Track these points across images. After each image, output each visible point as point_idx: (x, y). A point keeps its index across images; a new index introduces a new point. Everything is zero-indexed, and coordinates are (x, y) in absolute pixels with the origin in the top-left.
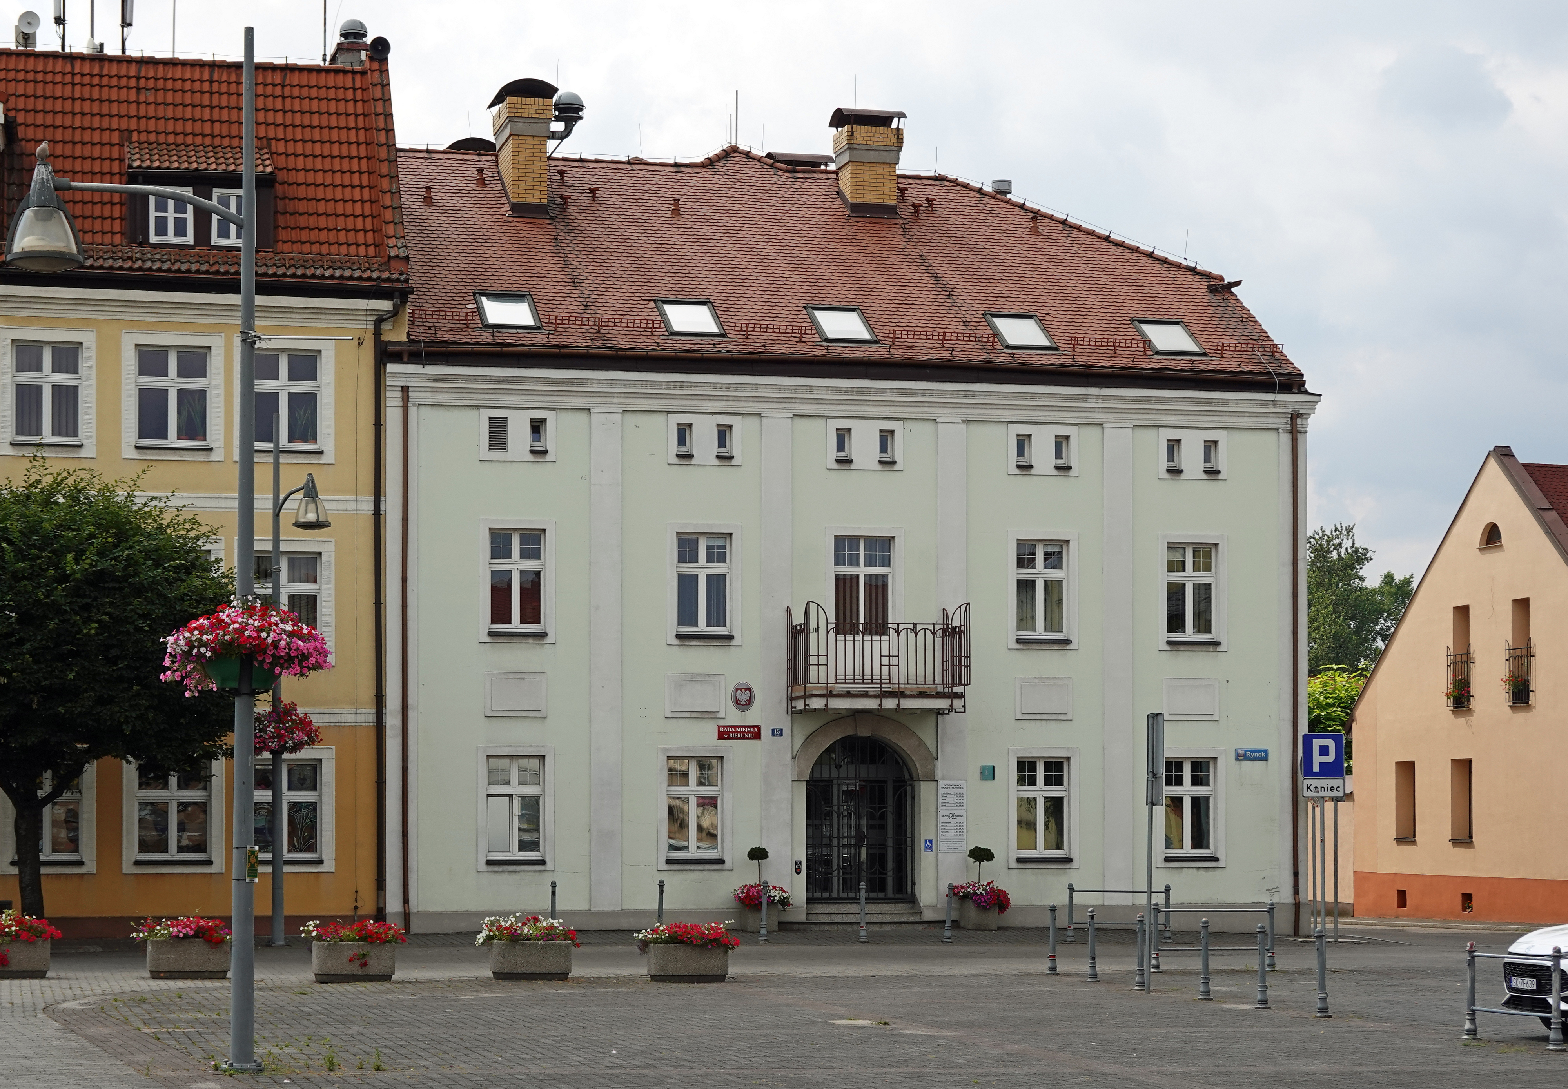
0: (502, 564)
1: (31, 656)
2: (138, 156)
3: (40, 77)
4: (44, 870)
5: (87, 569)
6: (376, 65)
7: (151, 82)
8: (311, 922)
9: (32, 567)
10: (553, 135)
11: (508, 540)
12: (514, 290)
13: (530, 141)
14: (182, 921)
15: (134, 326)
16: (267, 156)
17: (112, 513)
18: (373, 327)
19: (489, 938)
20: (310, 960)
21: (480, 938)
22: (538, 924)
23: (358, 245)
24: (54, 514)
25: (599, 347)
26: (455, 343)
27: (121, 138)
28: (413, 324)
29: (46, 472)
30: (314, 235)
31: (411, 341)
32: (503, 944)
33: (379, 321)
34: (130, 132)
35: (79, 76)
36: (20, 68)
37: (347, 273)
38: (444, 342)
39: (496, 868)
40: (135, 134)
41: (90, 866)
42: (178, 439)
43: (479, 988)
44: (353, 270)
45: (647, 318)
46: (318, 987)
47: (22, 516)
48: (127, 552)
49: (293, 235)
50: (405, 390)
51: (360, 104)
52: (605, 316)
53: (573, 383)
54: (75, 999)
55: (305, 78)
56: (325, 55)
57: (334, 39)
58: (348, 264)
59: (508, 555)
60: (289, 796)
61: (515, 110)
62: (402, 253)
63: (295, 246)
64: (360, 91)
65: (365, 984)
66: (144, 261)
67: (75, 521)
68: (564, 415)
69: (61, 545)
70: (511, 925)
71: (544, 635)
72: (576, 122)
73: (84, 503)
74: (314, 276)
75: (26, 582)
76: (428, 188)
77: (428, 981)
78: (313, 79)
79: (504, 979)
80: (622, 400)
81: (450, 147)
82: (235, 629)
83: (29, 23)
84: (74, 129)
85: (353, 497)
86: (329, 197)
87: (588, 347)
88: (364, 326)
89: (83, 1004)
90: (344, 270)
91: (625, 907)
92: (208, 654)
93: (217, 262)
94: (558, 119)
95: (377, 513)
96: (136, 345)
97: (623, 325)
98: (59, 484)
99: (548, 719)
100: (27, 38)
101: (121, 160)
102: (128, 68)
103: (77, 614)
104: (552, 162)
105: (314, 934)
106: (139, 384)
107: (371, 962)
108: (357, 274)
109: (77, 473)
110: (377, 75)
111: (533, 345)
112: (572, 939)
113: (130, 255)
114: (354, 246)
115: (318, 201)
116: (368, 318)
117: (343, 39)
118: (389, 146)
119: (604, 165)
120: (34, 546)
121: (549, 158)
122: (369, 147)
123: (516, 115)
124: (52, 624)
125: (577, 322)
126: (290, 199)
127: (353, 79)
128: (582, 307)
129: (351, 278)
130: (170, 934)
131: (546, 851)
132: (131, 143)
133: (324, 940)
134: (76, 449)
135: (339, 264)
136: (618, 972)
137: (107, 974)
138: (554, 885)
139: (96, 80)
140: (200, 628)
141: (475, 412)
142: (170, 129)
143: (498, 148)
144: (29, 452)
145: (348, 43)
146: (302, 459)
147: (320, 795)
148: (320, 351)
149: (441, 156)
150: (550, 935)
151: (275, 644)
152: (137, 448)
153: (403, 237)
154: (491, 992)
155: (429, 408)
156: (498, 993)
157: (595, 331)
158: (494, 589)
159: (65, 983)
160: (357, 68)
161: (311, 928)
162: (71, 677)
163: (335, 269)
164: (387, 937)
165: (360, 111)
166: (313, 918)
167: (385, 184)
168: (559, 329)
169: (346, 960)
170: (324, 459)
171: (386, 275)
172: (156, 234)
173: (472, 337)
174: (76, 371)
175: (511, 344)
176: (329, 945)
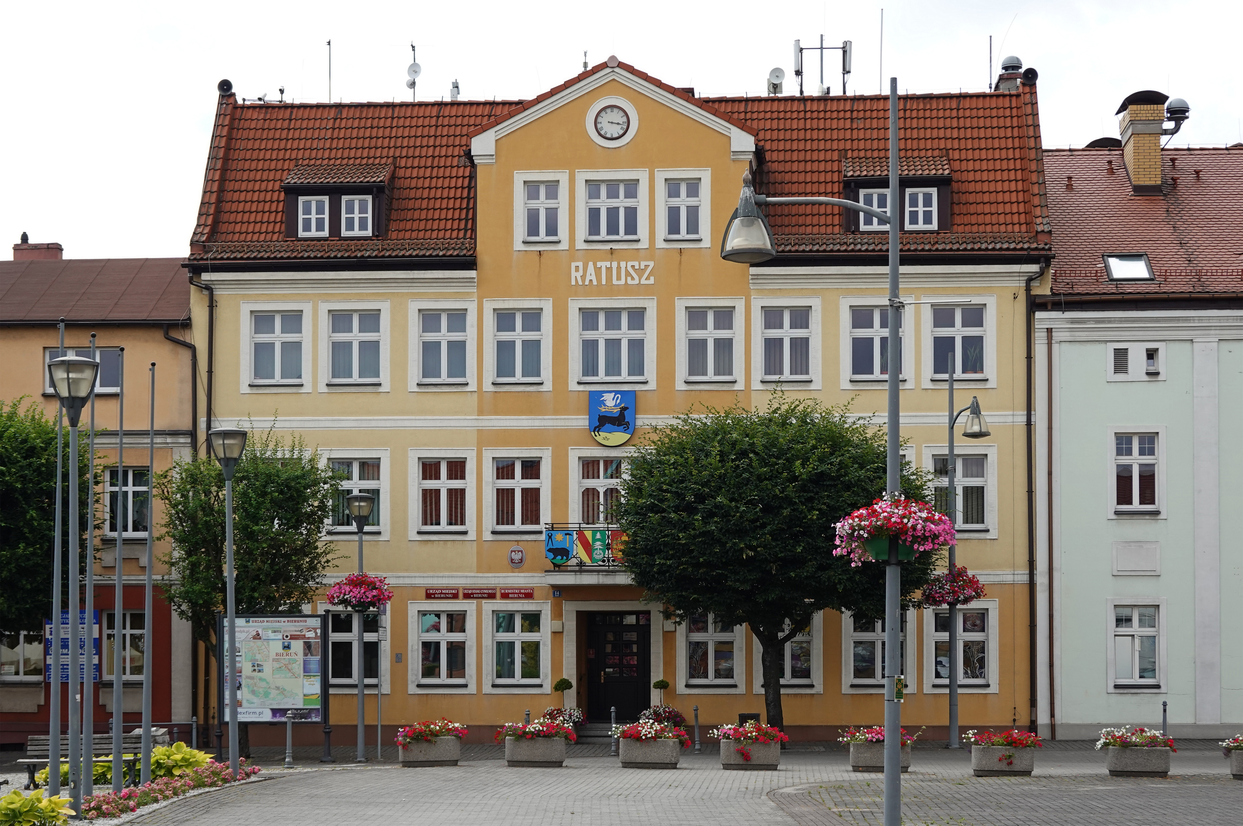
0: (1125, 460)
1: (770, 536)
2: (851, 168)
3: (782, 115)
4: (783, 691)
5: (810, 472)
6: (1027, 89)
7: (862, 113)
8: (970, 731)
9: (771, 471)
10: (1166, 132)
11: (1129, 441)
12: (1134, 252)
13: (1147, 138)
14: (876, 729)
15: (849, 292)
16: (946, 162)
17: (830, 430)
18: (1025, 285)
19: (1106, 745)
20: (969, 760)
21: (1099, 745)
22: (1144, 734)
23: (1014, 224)
24: (788, 432)
25: (1199, 292)
26: (1087, 294)
27: (839, 156)
28: (1056, 281)
29: (784, 401)
30: (981, 219)
31: (1054, 294)
32: (1116, 749)
33: (1029, 280)
34: (846, 151)
35: (809, 112)
36: (768, 110)
37: (1005, 246)
38: (1079, 294)
39: (1122, 691)
40: (850, 152)
41: (819, 688)
42: (881, 373)
43: (1097, 782)
44: (1010, 243)
45: (1238, 268)
46: (975, 780)
47: (766, 434)
48: (839, 459)
49: (965, 219)
50: (1049, 331)
51: (1015, 119)
52: (1205, 268)
53: (1179, 320)
54: (793, 786)
55: (974, 103)
56: (991, 84)
57: (998, 71)
58: (1006, 239)
59: (1129, 452)
60: (963, 636)
61: (1135, 115)
62: (1046, 228)
63: (966, 228)
64: (1015, 109)
65: (1010, 778)
66: (855, 245)
67: (802, 437)
68: (1172, 345)
69: (793, 455)
70: (1123, 734)
71: (1157, 513)
72: (1183, 120)
73: (809, 423)
74: (980, 249)
75: (767, 482)
76: (1070, 178)
77: (1059, 777)
78: (980, 103)
79: (1117, 776)
80: (1217, 332)
81: (1088, 146)
82: (885, 517)
83: (777, 76)
84: (806, 151)
85: (1011, 413)
86: (992, 189)
87: (1190, 292)
88: (1018, 285)
89: (797, 790)
90: (1002, 243)
91: (1223, 722)
92: (866, 535)
93: (909, 243)
94: (1169, 119)
95: (1029, 424)
96: (850, 306)
97: (1219, 274)
98: (793, 410)
99: (1161, 578)
100: (776, 87)
101: (839, 172)
102: (844, 104)
103: (803, 504)
104: (1164, 153)
105: (973, 740)
106: (852, 334)
107: (1015, 762)
108: (1012, 246)
109: (806, 401)
110: (1028, 96)
111: (1147, 293)
112: (1170, 746)
113: (845, 240)
114: (1011, 225)
115: (984, 193)
116: (1021, 279)
117: (1004, 71)
118: (1037, 149)
119: (1207, 152)
120: (773, 455)
121: (1163, 149)
122: (1022, 151)
123: (1137, 118)
124: (786, 512)
125: (1183, 274)
126: (963, 193)
127: (1010, 101)
128: (1187, 262)
129: (1008, 249)
130: (867, 739)
131: (1161, 678)
132: (847, 159)
133: (980, 745)
134: (808, 384)
135: (999, 239)
136: (1210, 772)
137: (822, 768)
138: (1165, 704)
139: (822, 115)
140: (860, 517)
141: (1103, 346)
142: (875, 147)
143: (1123, 144)
144: (771, 387)
145: (1008, 74)
146: (972, 385)
147: (987, 636)
148: (985, 305)
149: (1080, 153)
150: (1153, 742)
151: (914, 528)
152: (851, 381)
153: (1047, 216)
154: (1105, 786)
155: (1067, 344)
156: (1110, 786)
157: (1196, 280)
158: (1119, 478)
159: (789, 774)
160: (1013, 92)
161: (970, 736)
162: (799, 550)
163: (996, 243)
164: (1027, 743)
165: (1015, 124)
166: (972, 728)
167: (1034, 177)
168: (1168, 280)
169: (996, 760)
170: (989, 385)
171: (1034, 245)
172: (865, 224)
173: (1101, 289)
174: (807, 327)
175: (1130, 293)
176: (984, 748)
